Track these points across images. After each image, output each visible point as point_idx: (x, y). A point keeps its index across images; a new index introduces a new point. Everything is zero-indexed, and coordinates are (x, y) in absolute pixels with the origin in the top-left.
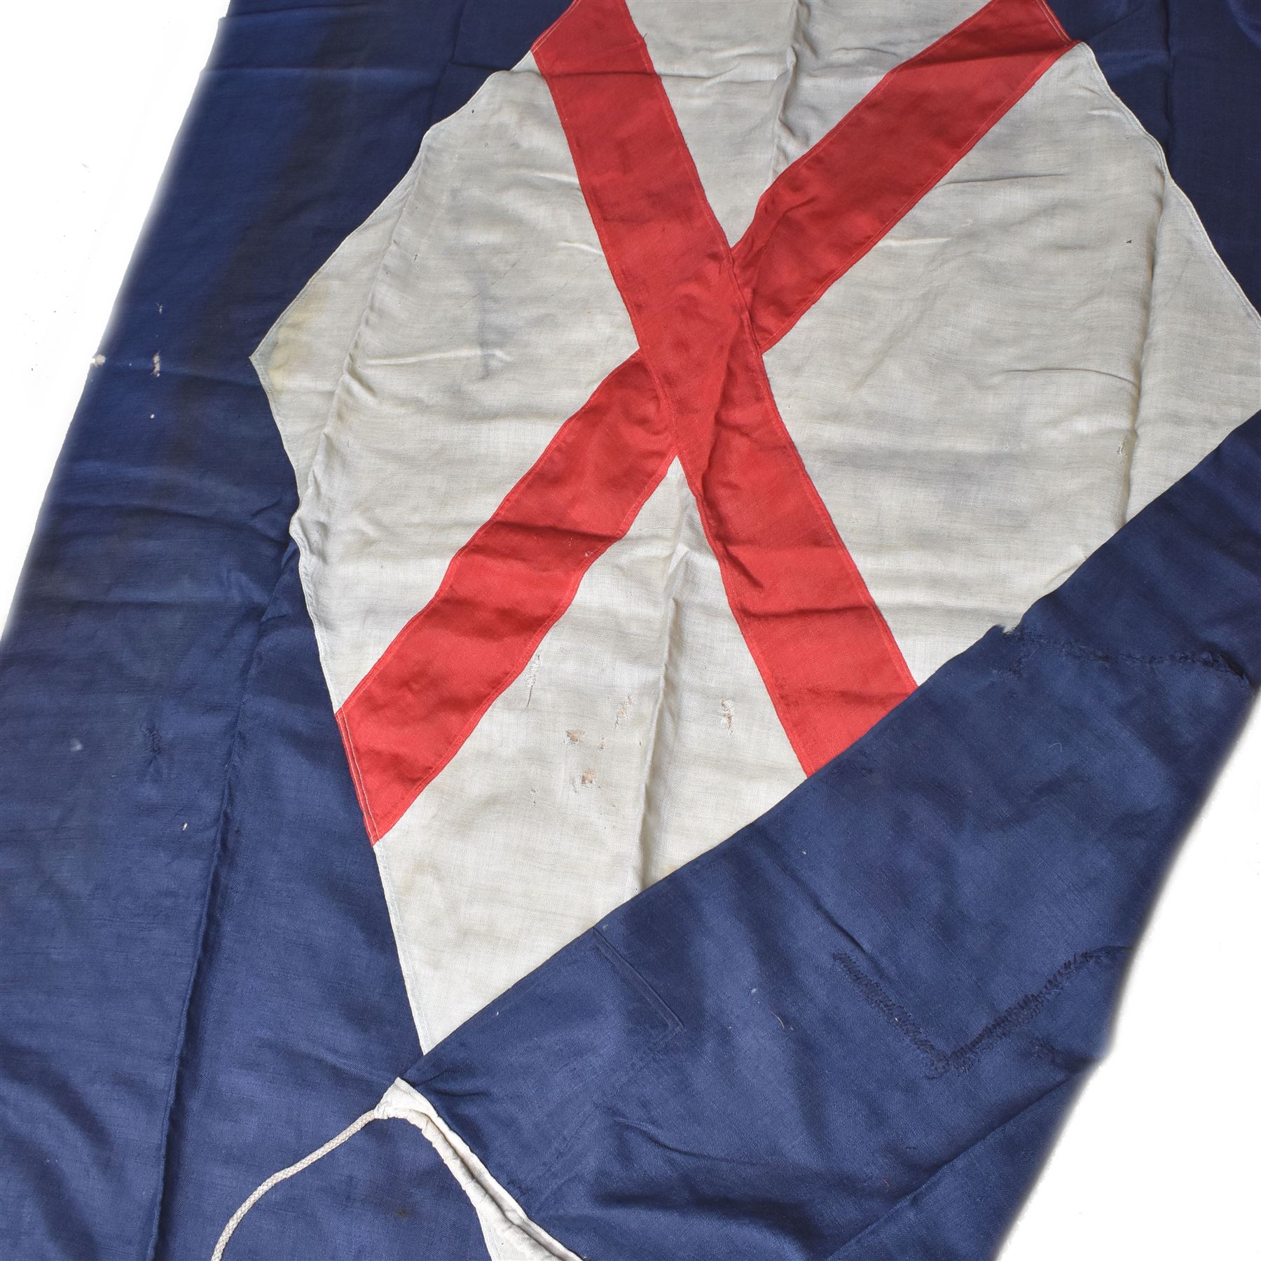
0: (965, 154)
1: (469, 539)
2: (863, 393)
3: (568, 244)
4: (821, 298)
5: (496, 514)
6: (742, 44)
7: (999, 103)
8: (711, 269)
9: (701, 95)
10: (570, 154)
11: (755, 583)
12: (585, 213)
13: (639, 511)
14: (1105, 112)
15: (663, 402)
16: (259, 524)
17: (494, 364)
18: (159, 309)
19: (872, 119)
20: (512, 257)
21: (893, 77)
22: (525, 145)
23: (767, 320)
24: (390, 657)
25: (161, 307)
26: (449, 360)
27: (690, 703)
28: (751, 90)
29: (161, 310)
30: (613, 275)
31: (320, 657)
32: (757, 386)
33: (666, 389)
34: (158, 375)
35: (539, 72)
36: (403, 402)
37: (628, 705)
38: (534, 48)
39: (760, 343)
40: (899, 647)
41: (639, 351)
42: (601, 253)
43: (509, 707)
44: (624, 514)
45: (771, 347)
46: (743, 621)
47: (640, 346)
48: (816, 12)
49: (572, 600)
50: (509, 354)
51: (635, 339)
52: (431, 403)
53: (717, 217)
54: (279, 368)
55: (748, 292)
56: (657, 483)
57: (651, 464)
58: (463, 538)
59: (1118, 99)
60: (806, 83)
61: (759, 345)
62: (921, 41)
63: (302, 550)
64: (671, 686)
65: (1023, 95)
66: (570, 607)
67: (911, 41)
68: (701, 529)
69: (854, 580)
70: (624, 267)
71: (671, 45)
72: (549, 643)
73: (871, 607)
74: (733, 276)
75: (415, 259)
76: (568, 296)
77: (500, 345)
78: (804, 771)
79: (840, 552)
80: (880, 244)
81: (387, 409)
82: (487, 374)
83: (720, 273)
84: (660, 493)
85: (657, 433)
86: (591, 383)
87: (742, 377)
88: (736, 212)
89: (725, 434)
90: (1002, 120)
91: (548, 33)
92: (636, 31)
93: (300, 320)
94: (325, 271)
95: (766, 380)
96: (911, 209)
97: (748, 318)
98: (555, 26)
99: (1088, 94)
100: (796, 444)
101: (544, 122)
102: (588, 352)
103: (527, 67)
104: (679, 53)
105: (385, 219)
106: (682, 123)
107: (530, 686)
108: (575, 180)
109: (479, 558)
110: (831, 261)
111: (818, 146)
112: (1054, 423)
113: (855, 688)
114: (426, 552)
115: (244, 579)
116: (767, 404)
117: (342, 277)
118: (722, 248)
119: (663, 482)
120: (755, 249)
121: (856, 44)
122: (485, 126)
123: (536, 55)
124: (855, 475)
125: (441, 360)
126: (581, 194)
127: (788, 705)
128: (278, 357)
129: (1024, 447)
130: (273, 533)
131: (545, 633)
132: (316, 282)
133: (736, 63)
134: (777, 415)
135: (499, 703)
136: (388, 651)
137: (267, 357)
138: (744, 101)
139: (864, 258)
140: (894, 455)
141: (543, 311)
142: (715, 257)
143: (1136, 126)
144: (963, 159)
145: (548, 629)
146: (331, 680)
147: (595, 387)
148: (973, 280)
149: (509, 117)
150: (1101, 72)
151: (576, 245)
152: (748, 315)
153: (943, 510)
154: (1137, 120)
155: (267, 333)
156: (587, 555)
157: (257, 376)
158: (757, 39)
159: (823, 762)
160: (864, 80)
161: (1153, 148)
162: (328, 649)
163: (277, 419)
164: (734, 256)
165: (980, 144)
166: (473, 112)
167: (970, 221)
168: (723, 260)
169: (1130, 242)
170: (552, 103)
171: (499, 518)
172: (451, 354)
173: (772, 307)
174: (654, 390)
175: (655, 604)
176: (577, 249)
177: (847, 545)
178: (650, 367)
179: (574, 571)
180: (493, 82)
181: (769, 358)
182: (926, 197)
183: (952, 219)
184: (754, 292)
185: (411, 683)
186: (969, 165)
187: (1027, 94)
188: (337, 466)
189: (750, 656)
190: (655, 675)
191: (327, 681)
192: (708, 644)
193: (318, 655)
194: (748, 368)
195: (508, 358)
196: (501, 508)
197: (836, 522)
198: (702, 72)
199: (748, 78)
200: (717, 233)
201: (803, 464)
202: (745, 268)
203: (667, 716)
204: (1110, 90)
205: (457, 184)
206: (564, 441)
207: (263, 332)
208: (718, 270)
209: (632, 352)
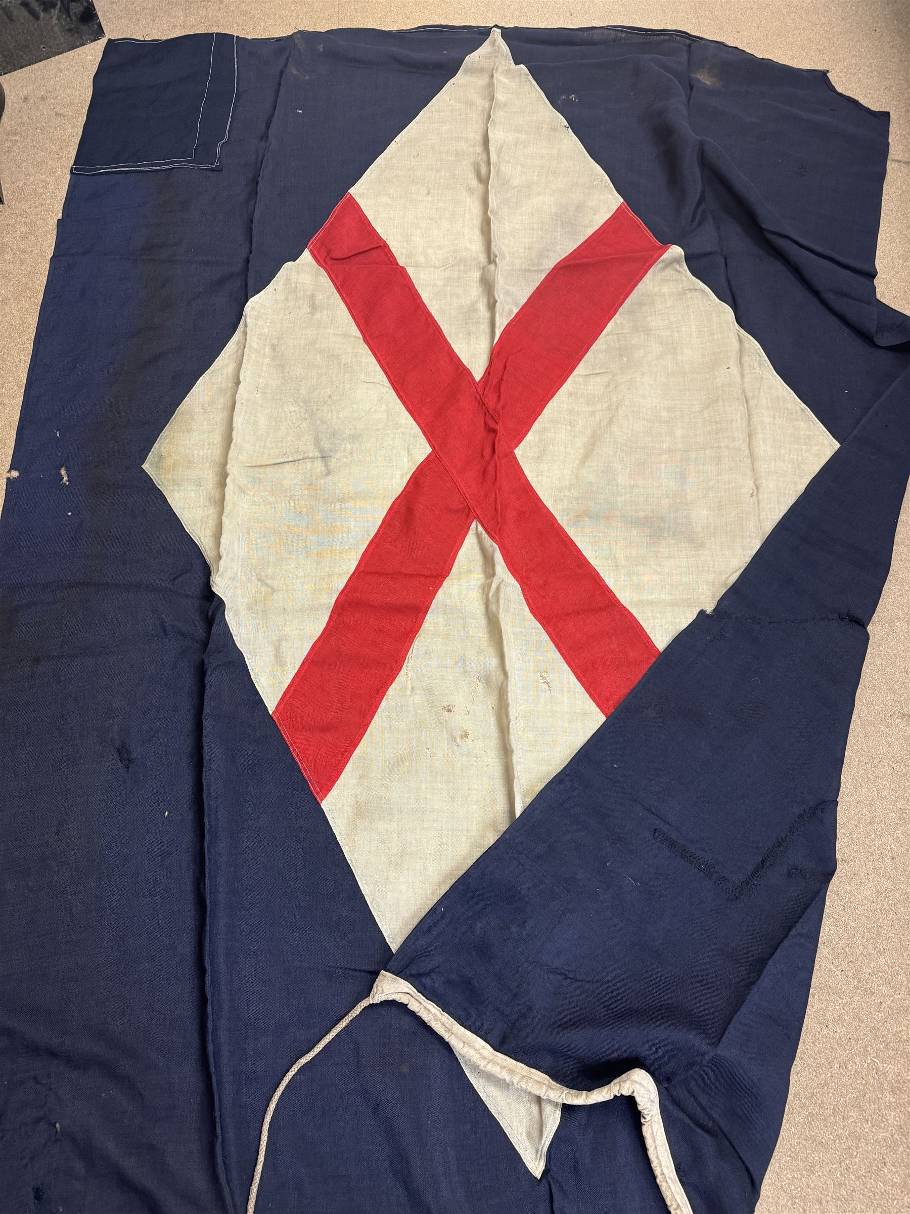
1: (344, 585)
5: (358, 567)
13: (456, 557)
17: (332, 464)
18: (56, 434)
25: (58, 432)
29: (58, 435)
34: (67, 483)
35: (316, 262)
38: (309, 248)
41: (432, 452)
43: (399, 694)
45: (518, 445)
47: (432, 448)
49: (425, 620)
51: (428, 444)
58: (341, 584)
78: (603, 714)
82: (329, 471)
86: (404, 475)
91: (317, 236)
103: (307, 260)
107: (410, 678)
118: (471, 382)
123: (311, 252)
128: (167, 465)
132: (182, 412)
134: (532, 488)
135: (391, 691)
136: (302, 667)
137: (156, 465)
139: (565, 385)
155: (152, 448)
157: (152, 480)
164: (481, 387)
165: (620, 311)
166: (275, 289)
169: (728, 368)
171: (360, 569)
196: (360, 562)
209: (428, 453)
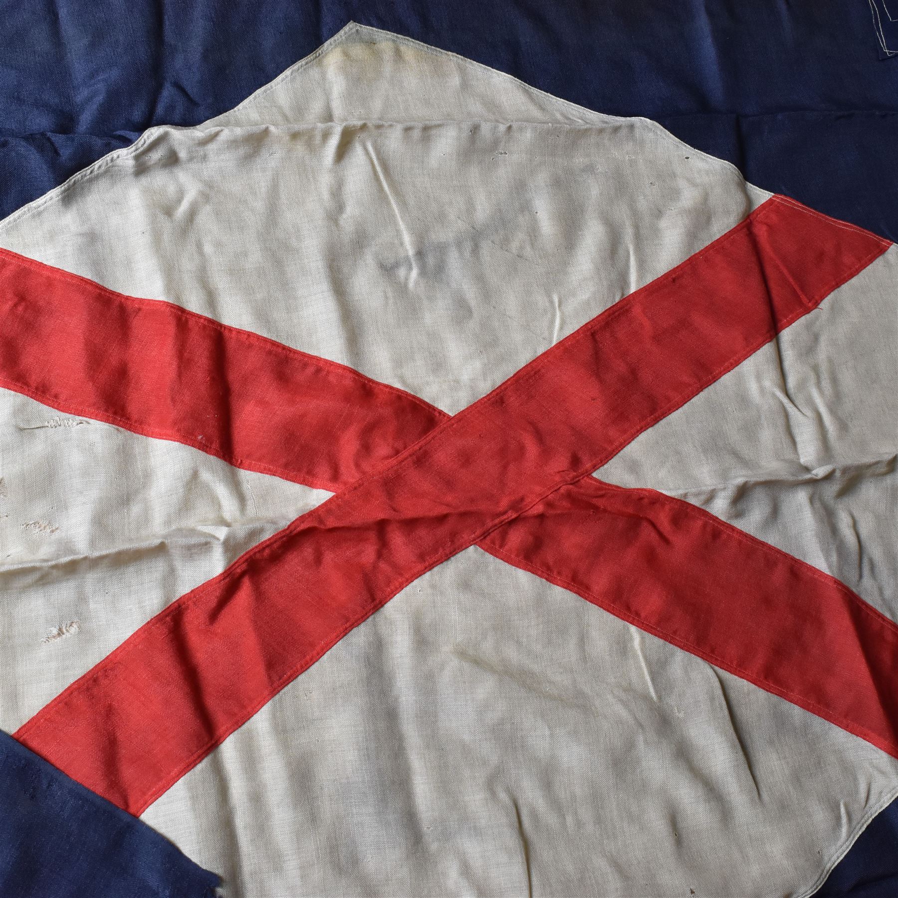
0: (759, 686)
1: (194, 311)
2: (454, 663)
3: (557, 305)
4: (555, 586)
5: (230, 329)
6: (832, 411)
7: (828, 706)
8: (560, 463)
9: (762, 390)
10: (662, 274)
11: (214, 615)
12: (596, 311)
13: (267, 474)
14: (844, 820)
15: (393, 461)
16: (168, 92)
17: (402, 272)
19: (779, 576)
20: (528, 251)
21: (831, 584)
22: (663, 224)
23: (517, 537)
24: (46, 273)
26: (396, 224)
27: (65, 592)
28: (781, 439)
30: (530, 363)
31: (31, 203)
32: (435, 550)
33: (409, 459)
35: (752, 211)
36: (337, 193)
37: (49, 531)
38: (778, 198)
39: (488, 538)
40: (176, 784)
41: (449, 417)
42: (554, 343)
43: (18, 411)
44: (260, 460)
45: (486, 550)
46: (167, 616)
47: (454, 416)
48: (889, 480)
49: (152, 437)
50: (417, 283)
51: (462, 409)
52: (342, 222)
53: (625, 449)
54: (346, 54)
55: (540, 508)
56: (304, 482)
57: (323, 470)
58: (194, 304)
59: (863, 829)
60: (802, 496)
61: (485, 538)
62: (883, 600)
63: (132, 148)
64: (72, 568)
65: (842, 728)
66: (145, 437)
67: (881, 590)
68: (254, 544)
69: (240, 718)
70: (543, 371)
71: (816, 338)
72: (96, 430)
73: (213, 742)
74: (556, 488)
75: (501, 153)
76: (497, 324)
77: (423, 272)
78: (20, 729)
79: (266, 693)
80: (633, 629)
81: (325, 180)
82: (388, 270)
83: (559, 472)
84: (293, 489)
85: (357, 465)
86: (402, 379)
87: (443, 531)
88: (634, 467)
89: (372, 535)
90: (809, 714)
91: (798, 206)
92: (822, 298)
93: (407, 58)
94: (467, 65)
95: (447, 557)
96: (682, 648)
97: (510, 519)
98: (809, 211)
99: (863, 795)
100: (382, 609)
101: (692, 235)
102: (438, 365)
103: (753, 197)
104: (808, 350)
105: (542, 108)
106: (727, 379)
107: (46, 424)
108: (633, 289)
109: (171, 329)
110: (600, 582)
111: (733, 529)
112: (466, 870)
113: (123, 752)
114: (170, 272)
115: (100, 98)
116: (420, 567)
117: (465, 85)
118: (588, 465)
119: (307, 488)
120: (595, 501)
121: (864, 532)
122: (673, 176)
123: (770, 202)
124: (358, 682)
125: (394, 216)
126: (617, 300)
127: (88, 689)
128: (358, 51)
129: (434, 847)
130: (160, 110)
131: (107, 421)
132: (452, 60)
133: (809, 413)
134: (409, 581)
135: (20, 398)
136: (52, 269)
137: (357, 38)
138: (768, 435)
139: (612, 617)
140: (391, 715)
141: (473, 303)
142: (575, 461)
143: (835, 857)
144: (753, 686)
145: (113, 422)
146: (9, 223)
147: (398, 385)
148: (610, 740)
149: (688, 197)
150: (891, 801)
151: (558, 314)
152: (513, 517)
153: (341, 784)
154: (843, 856)
155: (383, 29)
156: (200, 437)
157: (332, 36)
158: (843, 426)
159: (34, 744)
160: (821, 554)
161: (811, 884)
162: (42, 208)
163: (288, 72)
164: (583, 482)
165: (775, 698)
166: (687, 158)
167: (681, 715)
168: (575, 471)
169: (692, 892)
170: (718, 236)
171: (226, 333)
172: (402, 226)
173: (531, 538)
174: (405, 448)
175: (168, 522)
176: (554, 316)
177: (277, 697)
178: (431, 434)
179: (179, 430)
180: (723, 168)
181: (472, 552)
182: (699, 660)
183: (680, 695)
184: (541, 517)
185: (23, 304)
186: (748, 694)
187: (845, 732)
188: (242, 151)
189: (130, 634)
190: (83, 548)
191: (8, 218)
192: (132, 589)
193: (32, 200)
194: (453, 535)
195: (411, 284)
196: (239, 332)
197: (302, 678)
198: (792, 382)
199: (796, 431)
200: (606, 455)
201: (359, 624)
202: (569, 496)
203: (37, 575)
204: (873, 817)
205: (600, 169)
206: (328, 372)
207: (383, 26)
208: (561, 470)
209: (446, 411)
